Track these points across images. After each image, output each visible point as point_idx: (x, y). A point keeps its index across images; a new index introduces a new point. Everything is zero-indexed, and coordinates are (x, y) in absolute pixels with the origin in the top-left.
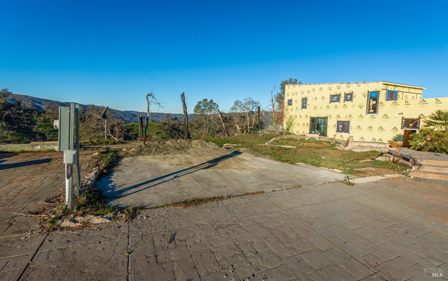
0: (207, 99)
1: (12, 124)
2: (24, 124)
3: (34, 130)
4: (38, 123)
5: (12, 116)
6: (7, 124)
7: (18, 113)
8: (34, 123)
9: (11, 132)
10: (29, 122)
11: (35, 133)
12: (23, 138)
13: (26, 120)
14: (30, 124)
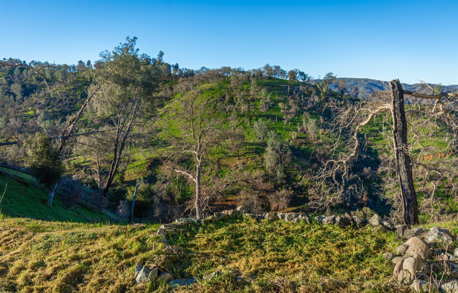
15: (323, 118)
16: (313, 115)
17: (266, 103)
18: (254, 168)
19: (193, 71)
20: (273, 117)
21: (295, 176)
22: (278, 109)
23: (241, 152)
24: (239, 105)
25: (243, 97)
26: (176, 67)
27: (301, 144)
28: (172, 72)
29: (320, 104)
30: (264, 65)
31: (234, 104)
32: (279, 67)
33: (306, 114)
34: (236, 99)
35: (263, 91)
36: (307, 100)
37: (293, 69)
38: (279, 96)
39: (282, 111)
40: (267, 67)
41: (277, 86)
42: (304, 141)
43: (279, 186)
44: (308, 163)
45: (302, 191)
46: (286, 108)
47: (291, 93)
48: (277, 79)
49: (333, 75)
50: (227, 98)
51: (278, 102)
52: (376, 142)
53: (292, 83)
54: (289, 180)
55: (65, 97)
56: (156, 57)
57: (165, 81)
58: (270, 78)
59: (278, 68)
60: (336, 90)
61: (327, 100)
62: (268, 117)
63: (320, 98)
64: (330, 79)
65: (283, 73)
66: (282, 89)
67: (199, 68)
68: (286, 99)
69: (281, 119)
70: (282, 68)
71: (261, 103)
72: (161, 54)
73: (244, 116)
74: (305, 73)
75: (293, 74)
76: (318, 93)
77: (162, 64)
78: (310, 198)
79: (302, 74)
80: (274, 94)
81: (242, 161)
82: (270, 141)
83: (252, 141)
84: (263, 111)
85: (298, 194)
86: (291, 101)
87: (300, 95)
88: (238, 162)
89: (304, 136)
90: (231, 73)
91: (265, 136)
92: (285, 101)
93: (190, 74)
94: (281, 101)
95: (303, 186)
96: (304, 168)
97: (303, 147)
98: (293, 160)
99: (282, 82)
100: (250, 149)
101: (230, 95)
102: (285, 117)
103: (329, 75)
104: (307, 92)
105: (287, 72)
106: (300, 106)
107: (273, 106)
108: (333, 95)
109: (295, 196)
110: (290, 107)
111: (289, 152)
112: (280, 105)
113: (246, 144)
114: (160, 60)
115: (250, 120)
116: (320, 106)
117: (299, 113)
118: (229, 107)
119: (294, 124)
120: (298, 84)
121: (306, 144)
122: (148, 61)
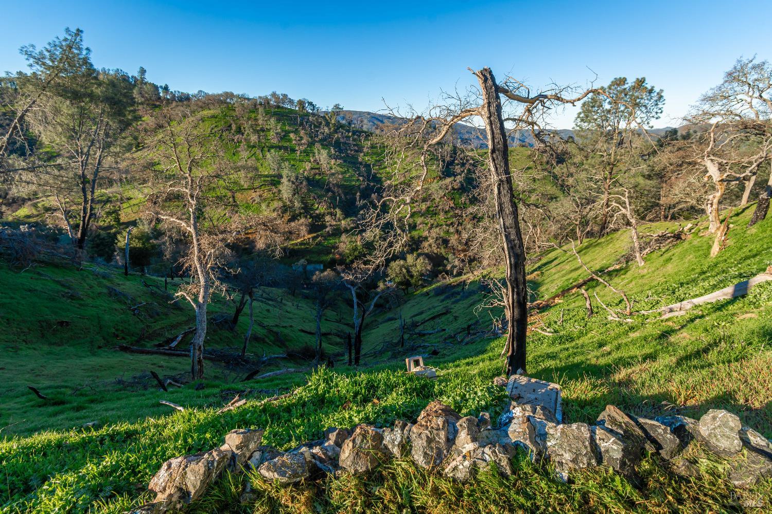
0: (625, 79)
1: (340, 151)
2: (352, 150)
3: (360, 160)
4: (365, 150)
5: (342, 140)
6: (336, 152)
7: (346, 137)
8: (360, 150)
9: (339, 161)
10: (356, 148)
11: (361, 164)
12: (348, 170)
13: (354, 145)
14: (357, 151)
15: (334, 149)
16: (325, 146)
17: (277, 134)
18: (272, 200)
19: (188, 95)
20: (286, 148)
21: (313, 205)
22: (290, 140)
23: (256, 184)
24: (248, 135)
25: (252, 126)
26: (166, 89)
27: (315, 174)
28: (161, 95)
29: (330, 135)
30: (270, 93)
31: (243, 134)
32: (287, 95)
33: (318, 145)
34: (244, 128)
35: (273, 121)
36: (317, 131)
37: (301, 98)
38: (290, 126)
39: (294, 142)
40: (274, 95)
41: (286, 116)
42: (317, 171)
43: (298, 216)
44: (323, 192)
45: (320, 219)
46: (298, 138)
47: (302, 124)
48: (286, 108)
49: (341, 107)
50: (234, 127)
51: (289, 132)
52: (381, 171)
53: (301, 113)
54: (307, 209)
55: (7, 122)
56: (136, 74)
57: (153, 105)
58: (278, 107)
59: (285, 96)
60: (344, 122)
61: (336, 131)
62: (280, 148)
63: (330, 129)
64: (337, 111)
65: (291, 102)
66: (292, 119)
67: (196, 92)
68: (296, 129)
69: (293, 150)
70: (290, 96)
71: (272, 133)
72: (143, 71)
73: (254, 147)
74: (314, 103)
75: (301, 103)
76: (328, 124)
77: (146, 83)
78: (328, 224)
79: (311, 104)
80: (284, 124)
81: (258, 193)
82: (285, 172)
83: (266, 173)
84: (275, 141)
85: (316, 221)
86: (302, 133)
87: (310, 126)
88: (254, 195)
89: (318, 166)
90: (235, 99)
91: (280, 167)
92: (296, 132)
93: (184, 99)
94: (292, 132)
95: (320, 214)
96: (320, 197)
97: (317, 177)
98: (309, 190)
99: (291, 111)
100: (264, 181)
101: (236, 124)
102: (297, 148)
103: (337, 106)
104: (317, 122)
105: (296, 102)
106: (311, 137)
107: (284, 136)
108: (342, 126)
109: (314, 224)
110: (301, 138)
111: (304, 183)
112: (292, 135)
113: (261, 176)
114: (143, 79)
115: (262, 151)
116: (330, 138)
117: (311, 144)
118: (236, 137)
119: (307, 155)
120: (308, 114)
121: (320, 174)
122: (125, 79)
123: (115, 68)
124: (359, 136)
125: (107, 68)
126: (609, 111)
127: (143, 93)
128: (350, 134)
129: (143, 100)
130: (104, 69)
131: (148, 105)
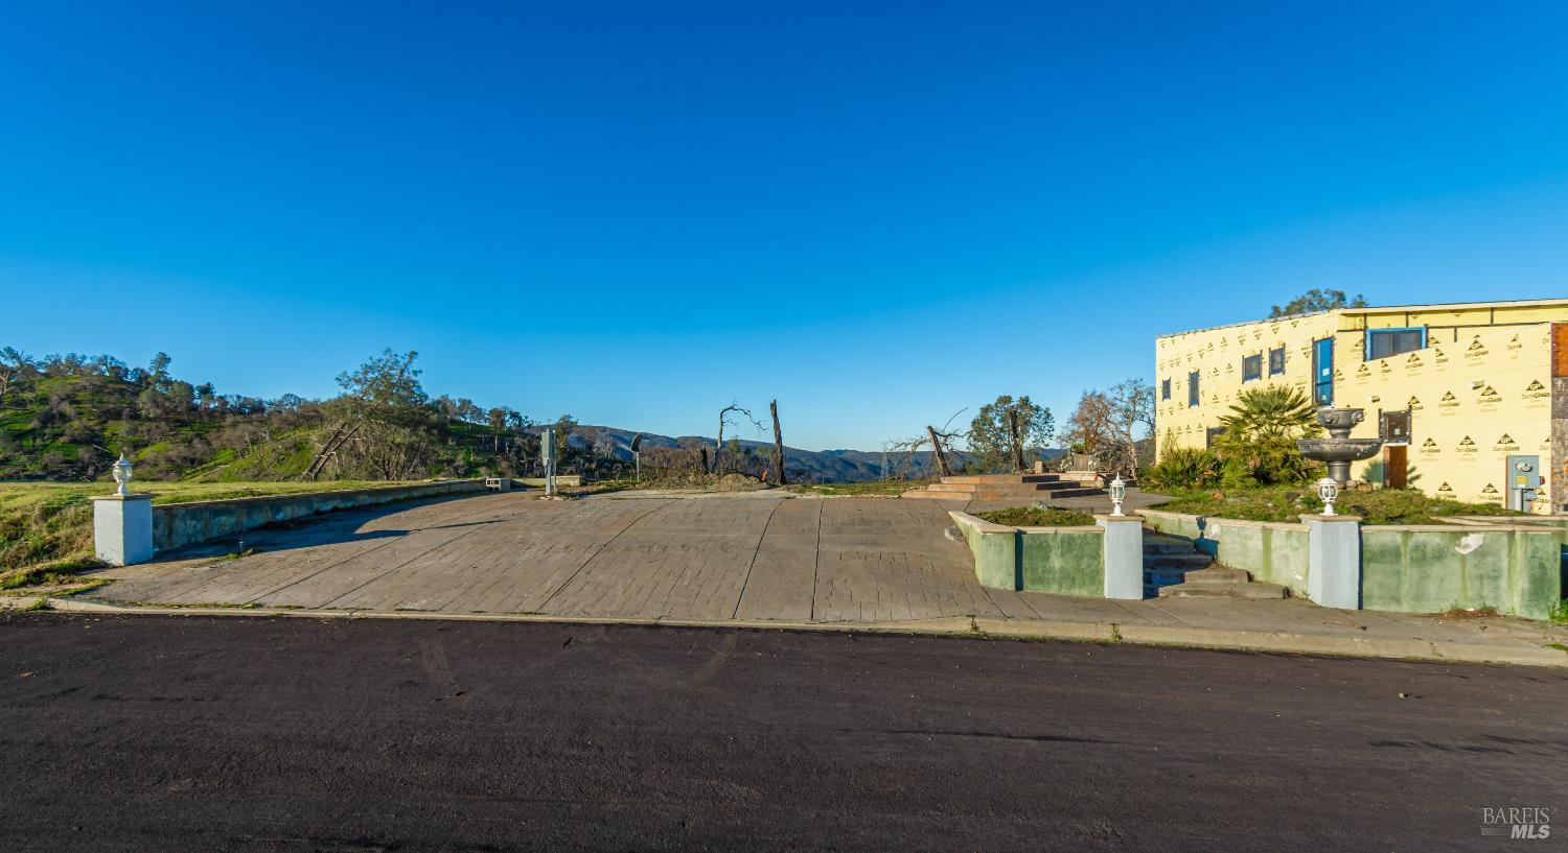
0: (1010, 398)
19: (261, 402)
26: (206, 391)
28: (197, 402)
32: (470, 402)
36: (531, 462)
37: (499, 406)
38: (477, 454)
40: (445, 400)
41: (468, 437)
47: (501, 450)
48: (468, 424)
49: (573, 420)
51: (478, 465)
53: (498, 432)
56: (146, 365)
57: (178, 421)
58: (455, 422)
59: (466, 403)
60: (579, 445)
61: (565, 462)
64: (568, 426)
65: (478, 412)
66: (481, 442)
67: (279, 397)
68: (490, 460)
70: (476, 403)
72: (164, 360)
74: (523, 415)
75: (498, 414)
77: (168, 383)
79: (515, 415)
80: (468, 453)
86: (504, 464)
87: (518, 453)
93: (252, 410)
94: (484, 465)
99: (480, 429)
103: (566, 419)
104: (530, 447)
105: (487, 412)
108: (577, 453)
114: (160, 374)
120: (510, 434)
122: (119, 373)
123: (100, 354)
124: (610, 469)
125: (79, 354)
126: (1001, 430)
127: (160, 400)
128: (593, 466)
129: (159, 411)
130: (74, 356)
131: (166, 420)
